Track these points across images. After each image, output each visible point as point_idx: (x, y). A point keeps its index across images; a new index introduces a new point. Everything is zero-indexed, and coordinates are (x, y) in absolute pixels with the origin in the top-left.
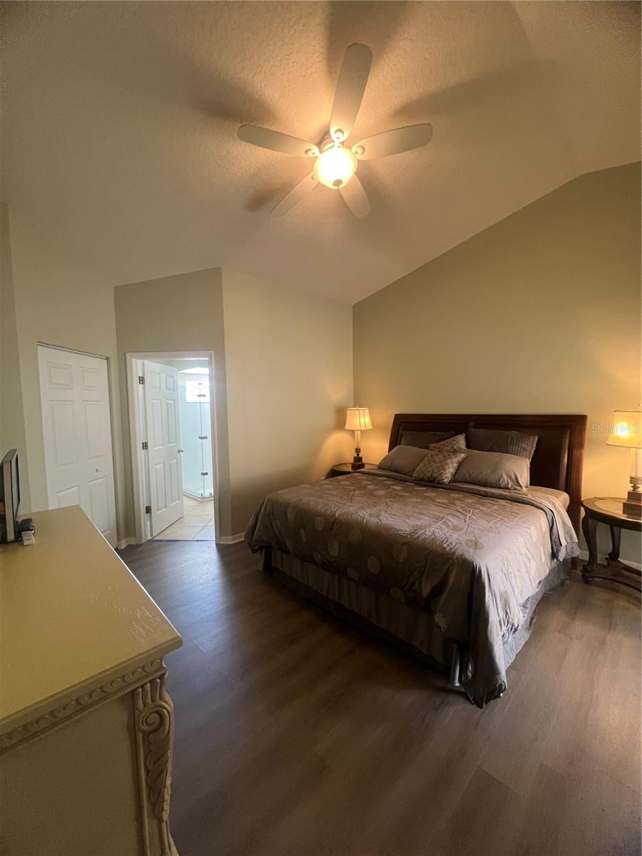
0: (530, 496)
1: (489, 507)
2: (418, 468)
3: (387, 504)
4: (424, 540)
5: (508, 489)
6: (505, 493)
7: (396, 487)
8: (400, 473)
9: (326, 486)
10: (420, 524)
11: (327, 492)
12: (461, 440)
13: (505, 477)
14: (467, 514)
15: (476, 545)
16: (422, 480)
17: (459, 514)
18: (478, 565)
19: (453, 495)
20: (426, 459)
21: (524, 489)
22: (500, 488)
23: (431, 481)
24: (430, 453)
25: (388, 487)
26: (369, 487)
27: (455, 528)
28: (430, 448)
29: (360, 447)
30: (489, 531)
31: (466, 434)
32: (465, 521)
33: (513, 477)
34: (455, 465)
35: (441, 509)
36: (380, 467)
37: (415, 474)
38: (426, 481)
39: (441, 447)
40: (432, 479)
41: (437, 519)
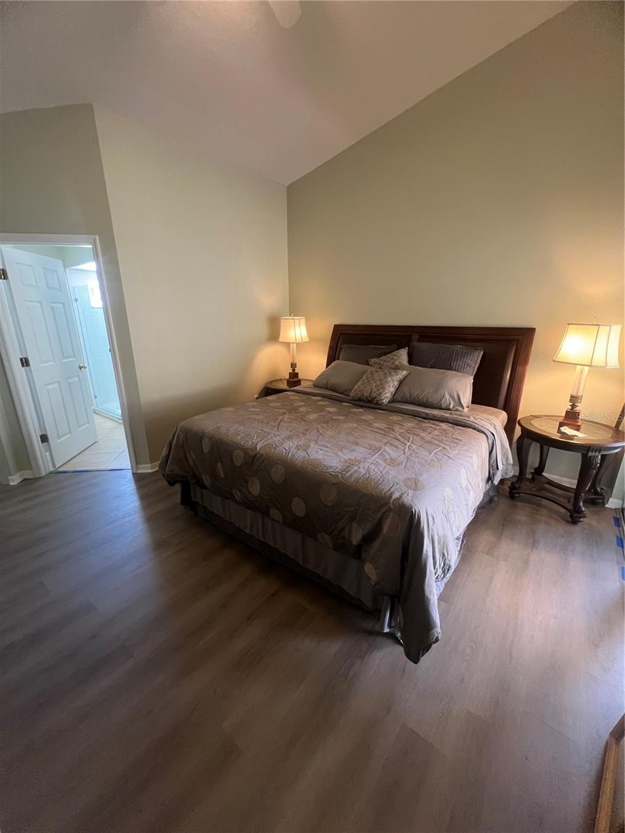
0: (472, 418)
1: (430, 433)
2: (356, 387)
3: (318, 431)
4: (357, 480)
5: (449, 409)
6: (446, 415)
7: (331, 409)
8: (336, 392)
9: (252, 409)
10: (353, 457)
11: (253, 416)
12: (403, 355)
13: (447, 396)
14: (406, 442)
15: (415, 485)
16: (359, 400)
17: (397, 443)
18: (417, 511)
19: (391, 418)
20: (364, 377)
21: (466, 409)
22: (441, 409)
23: (369, 402)
24: (370, 369)
25: (321, 409)
26: (301, 409)
27: (392, 462)
28: (370, 363)
29: (297, 361)
30: (429, 464)
31: (409, 349)
32: (404, 453)
33: (456, 397)
34: (396, 383)
35: (378, 437)
36: (316, 385)
37: (352, 394)
38: (364, 401)
39: (382, 362)
40: (370, 399)
41: (373, 451)
